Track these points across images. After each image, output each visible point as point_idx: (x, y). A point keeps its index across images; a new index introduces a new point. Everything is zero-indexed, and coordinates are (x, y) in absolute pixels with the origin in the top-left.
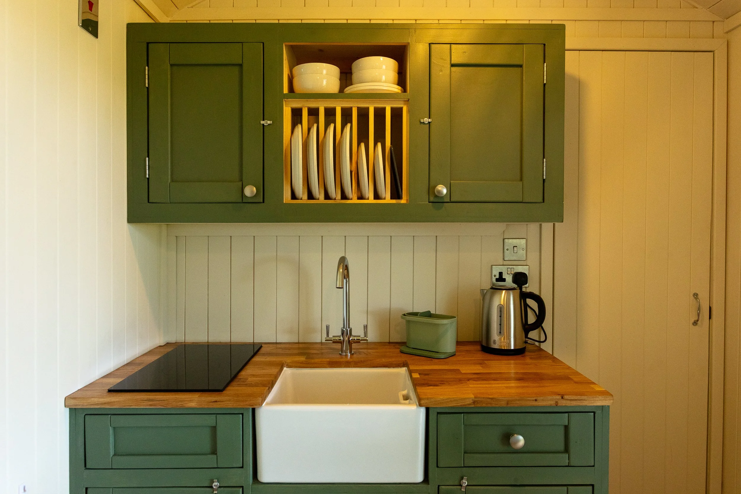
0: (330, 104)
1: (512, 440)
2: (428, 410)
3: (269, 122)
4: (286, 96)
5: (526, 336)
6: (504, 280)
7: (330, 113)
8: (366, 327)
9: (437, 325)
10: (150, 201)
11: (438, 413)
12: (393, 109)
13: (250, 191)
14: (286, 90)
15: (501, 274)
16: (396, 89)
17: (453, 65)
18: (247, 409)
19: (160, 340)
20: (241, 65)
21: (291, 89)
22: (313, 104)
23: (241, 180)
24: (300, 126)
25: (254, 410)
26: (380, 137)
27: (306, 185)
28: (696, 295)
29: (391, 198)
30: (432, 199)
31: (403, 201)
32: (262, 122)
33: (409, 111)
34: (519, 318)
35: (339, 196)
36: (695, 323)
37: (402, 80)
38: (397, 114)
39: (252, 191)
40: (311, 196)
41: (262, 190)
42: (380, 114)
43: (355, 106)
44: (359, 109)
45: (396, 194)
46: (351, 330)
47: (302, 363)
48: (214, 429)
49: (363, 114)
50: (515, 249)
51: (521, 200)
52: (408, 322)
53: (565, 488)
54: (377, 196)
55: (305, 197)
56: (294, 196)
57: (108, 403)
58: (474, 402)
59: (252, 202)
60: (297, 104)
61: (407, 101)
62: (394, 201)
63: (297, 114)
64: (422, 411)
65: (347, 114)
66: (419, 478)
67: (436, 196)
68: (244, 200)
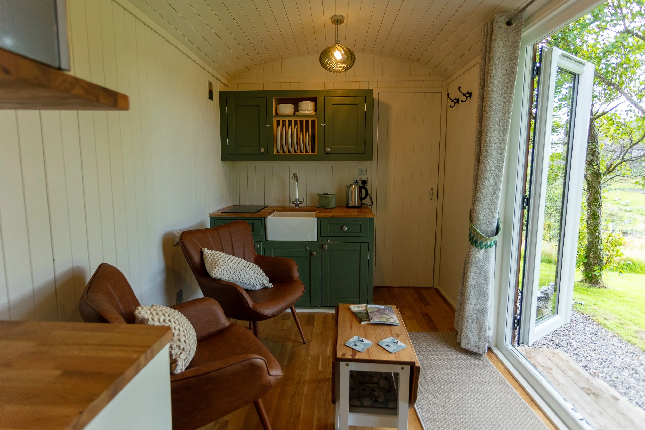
0: (290, 119)
1: (343, 228)
2: (318, 218)
3: (269, 126)
4: (275, 117)
5: (361, 202)
6: (358, 183)
7: (290, 122)
8: (304, 199)
9: (329, 197)
10: (229, 153)
11: (321, 220)
12: (312, 120)
13: (262, 150)
14: (274, 114)
15: (357, 180)
16: (313, 113)
17: (333, 105)
18: (263, 218)
19: (231, 204)
20: (259, 106)
21: (277, 114)
22: (284, 119)
23: (259, 146)
24: (279, 127)
25: (265, 218)
26: (307, 130)
27: (282, 148)
28: (432, 189)
29: (312, 152)
30: (325, 153)
31: (315, 153)
32: (266, 126)
33: (318, 121)
34: (358, 195)
35: (293, 152)
36: (431, 199)
37: (316, 110)
38: (313, 122)
39: (263, 150)
40: (284, 152)
41: (267, 150)
42: (307, 122)
43: (298, 119)
44: (300, 120)
45: (313, 151)
46: (299, 199)
47: (281, 210)
48: (253, 224)
49: (301, 122)
50: (362, 171)
51: (356, 153)
52: (320, 197)
53: (360, 243)
54: (307, 152)
55: (282, 152)
56: (278, 152)
57: (222, 215)
58: (331, 216)
59: (263, 154)
60: (278, 119)
61: (317, 118)
62: (312, 153)
63: (278, 123)
64: (316, 219)
65: (296, 122)
66: (316, 240)
67: (326, 152)
68: (260, 153)
